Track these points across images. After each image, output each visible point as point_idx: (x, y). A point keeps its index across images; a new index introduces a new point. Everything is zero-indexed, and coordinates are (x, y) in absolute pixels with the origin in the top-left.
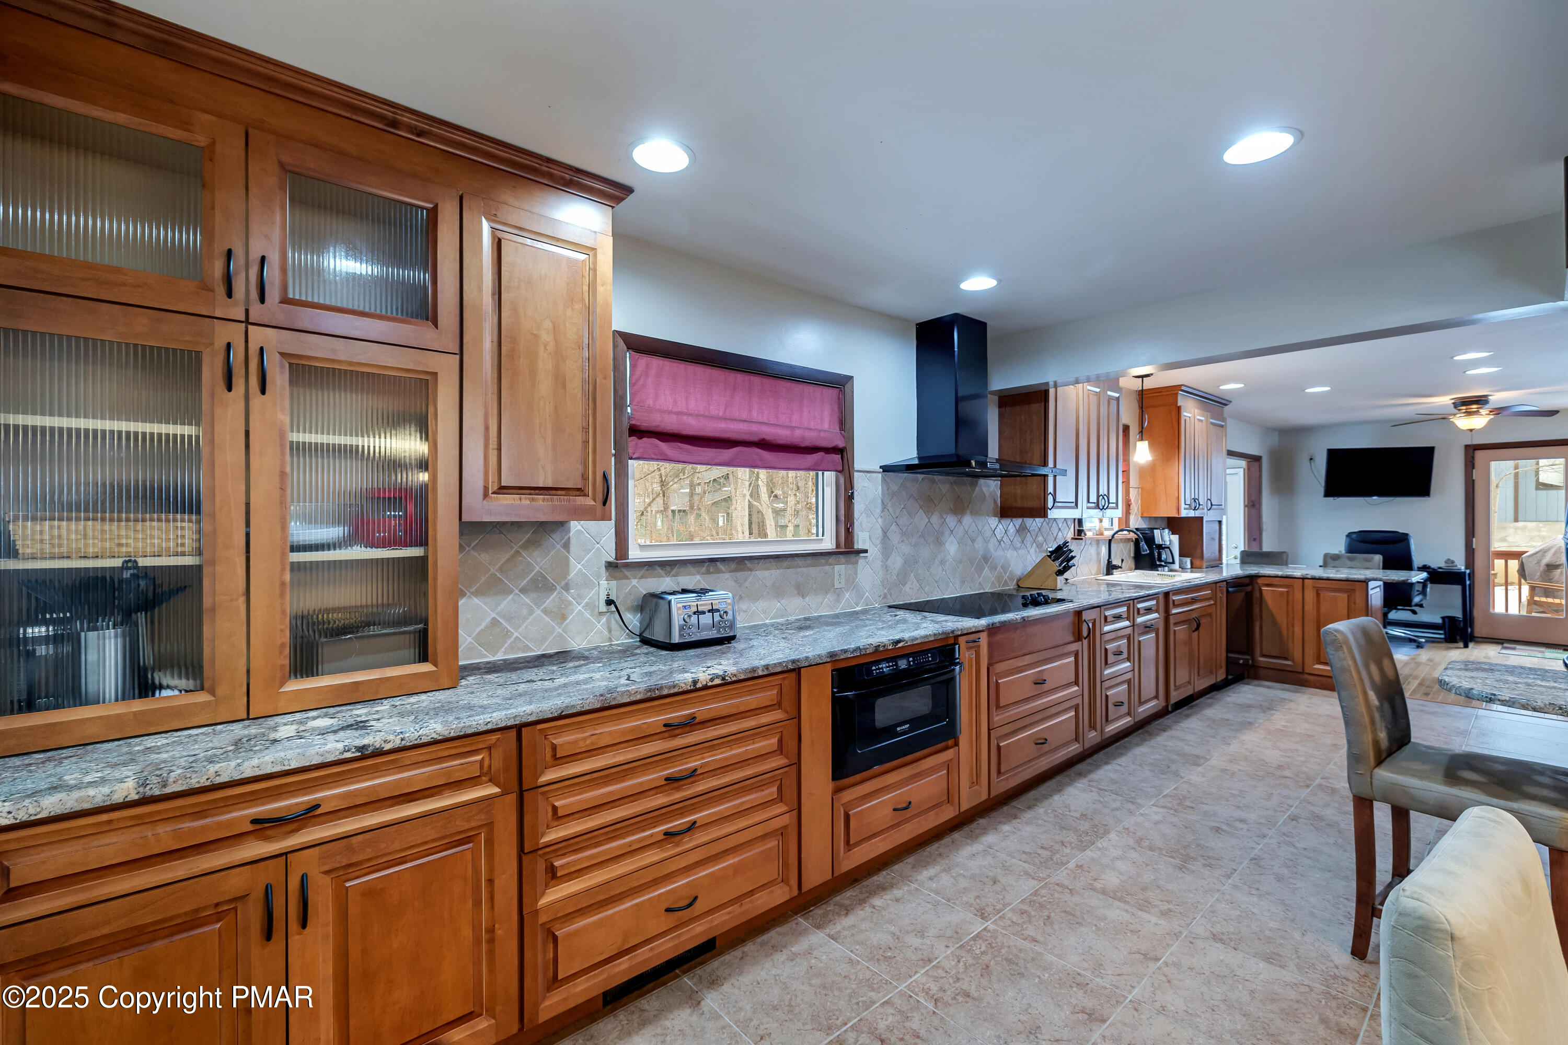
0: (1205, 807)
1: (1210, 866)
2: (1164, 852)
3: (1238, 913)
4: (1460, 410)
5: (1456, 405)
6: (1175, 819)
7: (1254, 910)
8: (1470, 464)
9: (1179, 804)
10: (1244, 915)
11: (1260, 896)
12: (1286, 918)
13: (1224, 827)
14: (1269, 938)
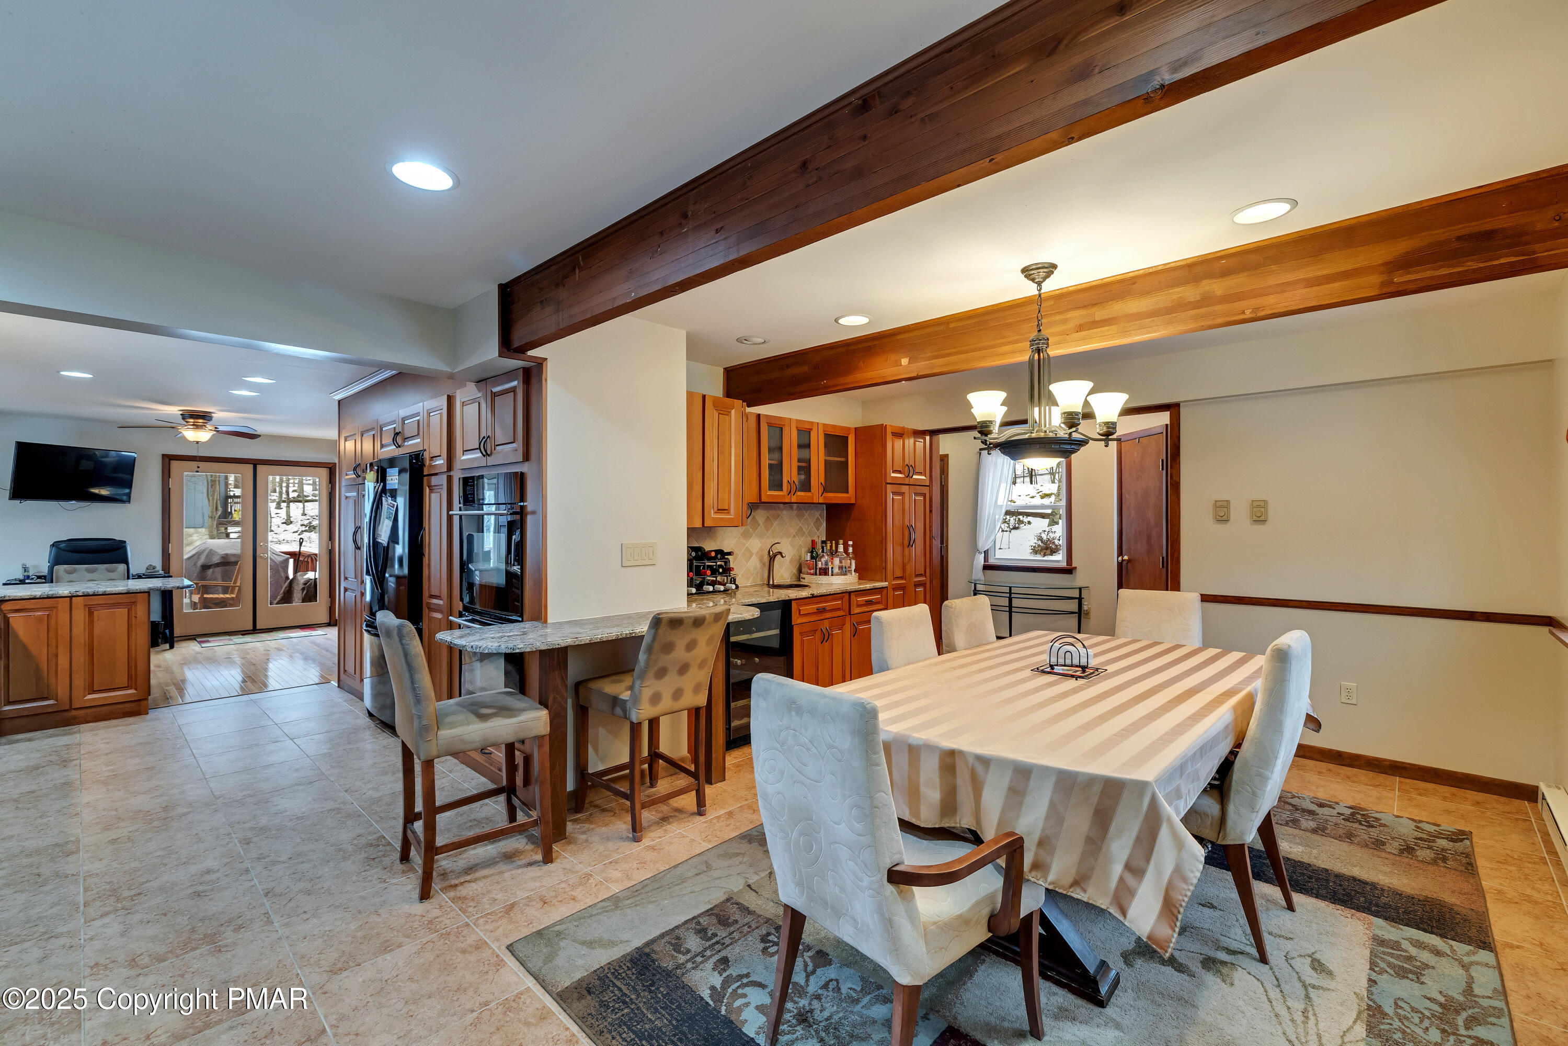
0: (155, 884)
1: (240, 927)
2: (178, 951)
3: (321, 940)
4: (187, 422)
5: (184, 417)
6: (137, 917)
7: (327, 928)
8: (166, 473)
9: (118, 900)
10: (325, 938)
11: (314, 916)
12: (353, 914)
13: (200, 888)
14: (364, 937)
